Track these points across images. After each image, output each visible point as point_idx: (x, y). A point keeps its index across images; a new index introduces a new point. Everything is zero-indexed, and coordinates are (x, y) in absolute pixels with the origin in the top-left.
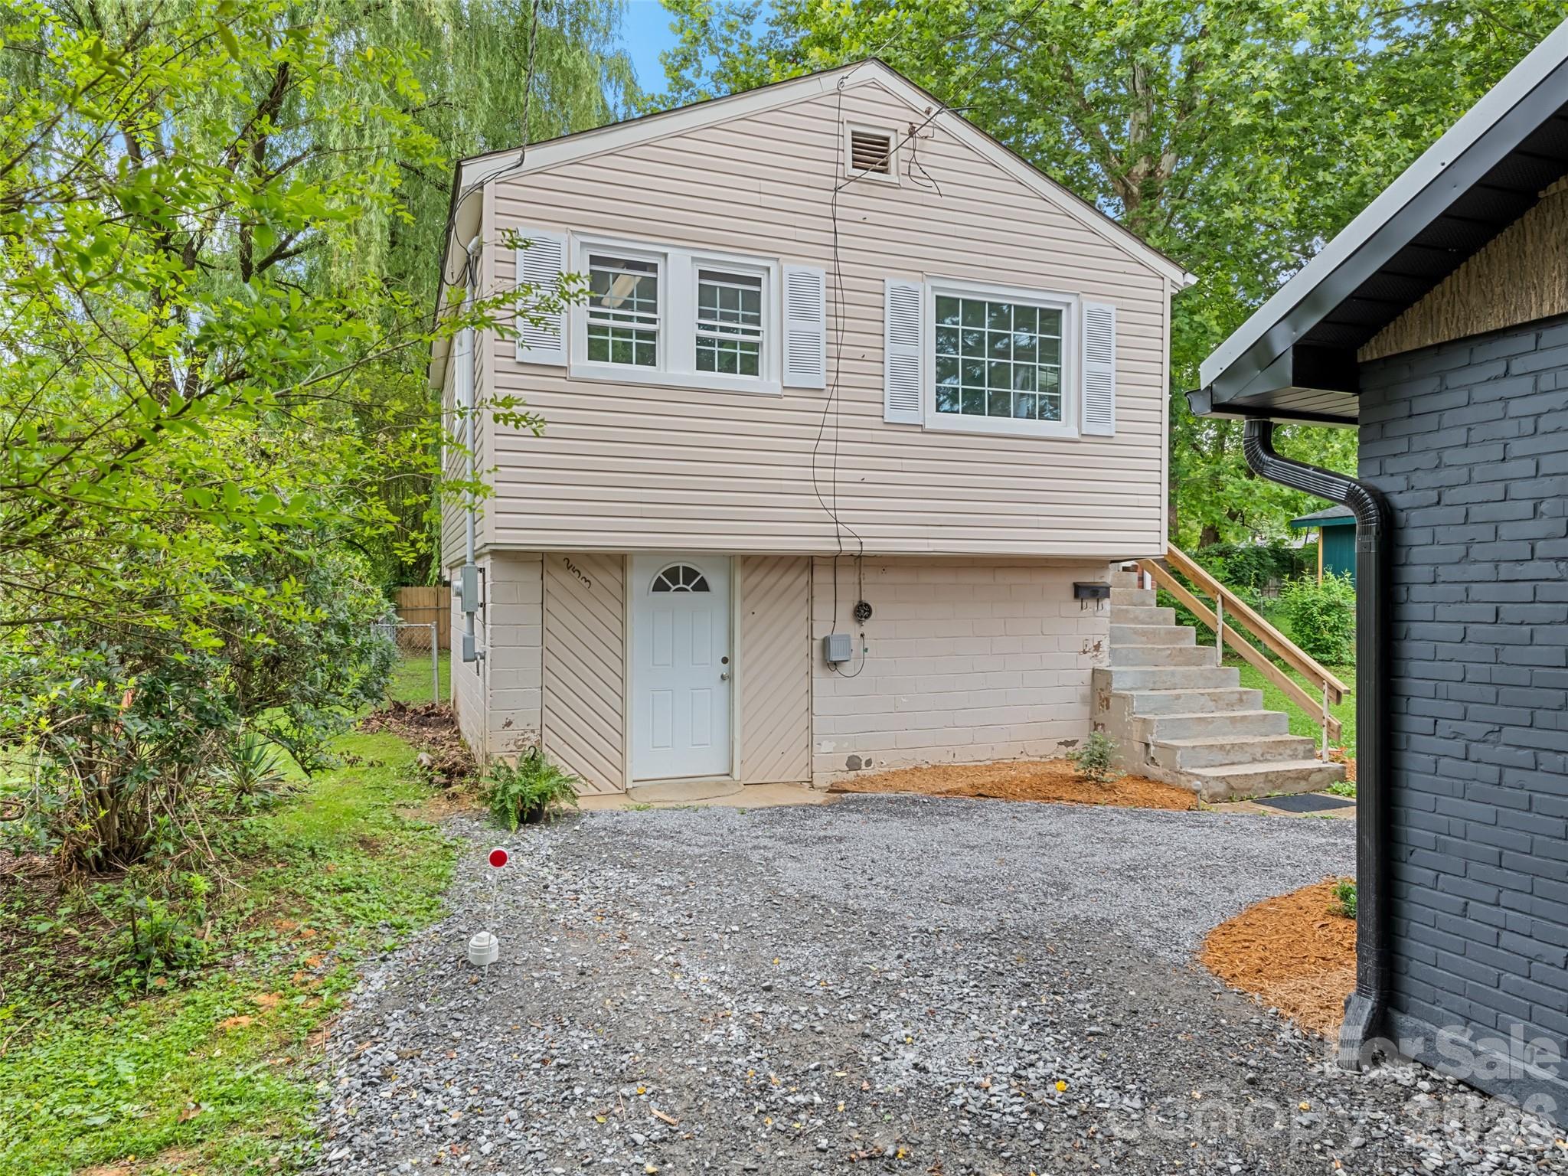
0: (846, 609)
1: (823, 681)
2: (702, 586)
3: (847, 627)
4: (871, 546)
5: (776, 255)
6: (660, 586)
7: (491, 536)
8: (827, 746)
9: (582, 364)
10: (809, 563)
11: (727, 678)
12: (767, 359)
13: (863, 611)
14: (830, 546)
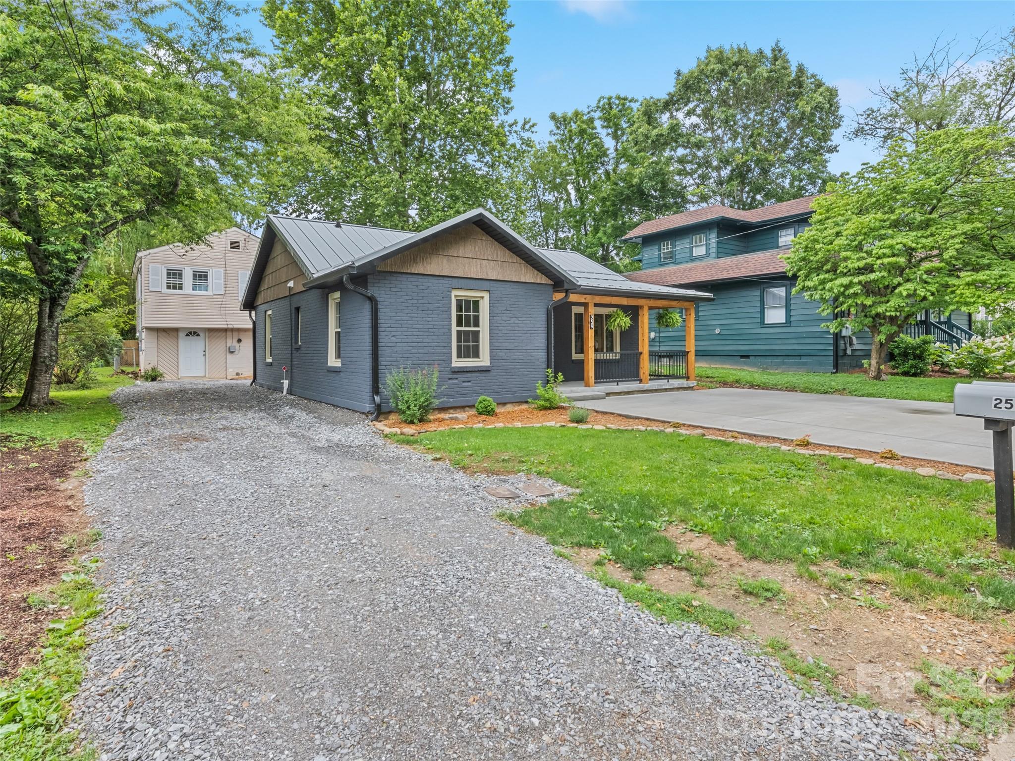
0: (235, 341)
1: (229, 356)
2: (198, 335)
3: (235, 344)
4: (235, 327)
5: (211, 267)
6: (187, 335)
7: (144, 325)
8: (230, 370)
9: (165, 290)
10: (225, 330)
11: (205, 355)
12: (210, 288)
13: (239, 341)
14: (226, 327)
